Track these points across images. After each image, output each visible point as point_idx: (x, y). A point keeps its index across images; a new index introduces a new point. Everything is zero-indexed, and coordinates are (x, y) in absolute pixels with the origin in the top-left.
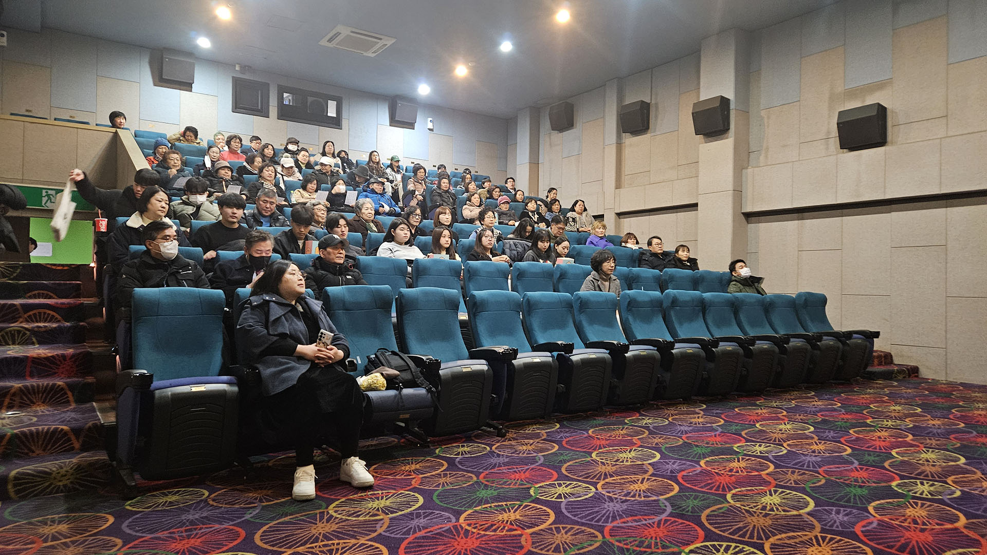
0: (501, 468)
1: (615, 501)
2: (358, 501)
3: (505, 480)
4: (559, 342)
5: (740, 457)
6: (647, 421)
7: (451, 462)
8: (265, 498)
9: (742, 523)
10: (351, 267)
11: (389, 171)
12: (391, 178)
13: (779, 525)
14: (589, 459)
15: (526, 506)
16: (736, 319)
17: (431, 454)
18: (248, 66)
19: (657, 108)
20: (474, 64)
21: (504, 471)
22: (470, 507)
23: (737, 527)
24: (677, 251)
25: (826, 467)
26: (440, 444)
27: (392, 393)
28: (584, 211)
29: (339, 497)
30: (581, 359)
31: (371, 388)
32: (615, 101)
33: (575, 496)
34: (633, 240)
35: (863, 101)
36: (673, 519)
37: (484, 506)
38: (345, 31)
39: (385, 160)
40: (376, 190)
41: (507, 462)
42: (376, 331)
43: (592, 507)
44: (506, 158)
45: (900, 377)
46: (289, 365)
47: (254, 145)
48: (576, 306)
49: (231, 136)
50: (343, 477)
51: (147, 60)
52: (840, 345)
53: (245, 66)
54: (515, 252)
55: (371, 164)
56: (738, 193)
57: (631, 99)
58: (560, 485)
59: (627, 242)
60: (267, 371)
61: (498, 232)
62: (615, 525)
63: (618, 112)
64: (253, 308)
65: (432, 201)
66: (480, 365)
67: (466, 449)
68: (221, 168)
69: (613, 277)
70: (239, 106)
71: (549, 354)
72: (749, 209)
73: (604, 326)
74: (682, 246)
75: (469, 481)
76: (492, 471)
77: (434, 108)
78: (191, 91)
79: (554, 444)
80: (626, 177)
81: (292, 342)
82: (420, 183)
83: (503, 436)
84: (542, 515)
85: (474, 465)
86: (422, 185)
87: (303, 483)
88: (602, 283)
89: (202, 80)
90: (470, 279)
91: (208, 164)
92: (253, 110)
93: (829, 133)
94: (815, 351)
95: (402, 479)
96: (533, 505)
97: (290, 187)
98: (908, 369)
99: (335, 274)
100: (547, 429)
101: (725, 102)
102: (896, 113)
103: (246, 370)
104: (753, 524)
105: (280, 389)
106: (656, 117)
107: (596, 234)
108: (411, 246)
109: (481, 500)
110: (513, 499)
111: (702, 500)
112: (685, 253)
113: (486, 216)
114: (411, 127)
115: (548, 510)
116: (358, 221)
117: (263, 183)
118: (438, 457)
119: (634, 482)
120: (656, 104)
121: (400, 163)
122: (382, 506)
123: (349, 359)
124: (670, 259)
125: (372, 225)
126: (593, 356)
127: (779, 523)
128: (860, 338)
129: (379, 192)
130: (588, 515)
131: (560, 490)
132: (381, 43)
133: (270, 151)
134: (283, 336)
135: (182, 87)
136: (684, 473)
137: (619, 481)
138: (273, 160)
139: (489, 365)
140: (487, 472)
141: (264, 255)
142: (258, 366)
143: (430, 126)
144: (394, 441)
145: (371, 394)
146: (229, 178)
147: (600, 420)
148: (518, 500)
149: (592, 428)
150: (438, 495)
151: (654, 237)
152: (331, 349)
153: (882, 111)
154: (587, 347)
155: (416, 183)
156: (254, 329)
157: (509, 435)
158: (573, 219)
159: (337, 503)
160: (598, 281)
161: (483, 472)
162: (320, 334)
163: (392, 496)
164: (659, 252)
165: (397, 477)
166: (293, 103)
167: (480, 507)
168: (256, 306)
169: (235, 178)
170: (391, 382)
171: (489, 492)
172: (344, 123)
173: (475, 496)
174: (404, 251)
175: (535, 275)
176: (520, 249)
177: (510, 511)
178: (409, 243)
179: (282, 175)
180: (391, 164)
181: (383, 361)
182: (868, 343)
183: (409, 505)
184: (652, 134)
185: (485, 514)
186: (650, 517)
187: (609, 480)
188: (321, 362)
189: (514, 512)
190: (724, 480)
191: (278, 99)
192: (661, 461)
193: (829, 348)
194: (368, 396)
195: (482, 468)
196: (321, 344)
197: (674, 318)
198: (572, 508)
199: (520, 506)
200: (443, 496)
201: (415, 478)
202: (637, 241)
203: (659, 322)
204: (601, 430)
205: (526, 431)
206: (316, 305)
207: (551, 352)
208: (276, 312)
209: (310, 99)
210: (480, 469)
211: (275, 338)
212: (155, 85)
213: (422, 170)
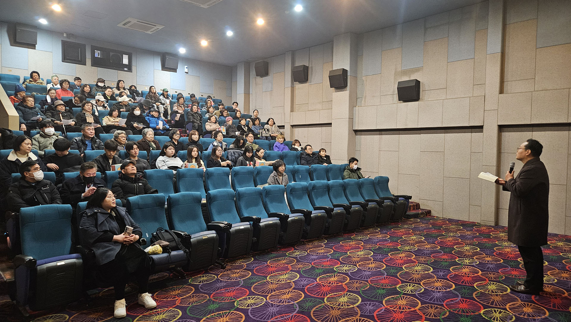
0: (221, 290)
1: (274, 306)
2: (148, 316)
3: (223, 297)
4: (254, 217)
5: (336, 274)
6: (297, 253)
7: (196, 287)
8: (99, 318)
9: (328, 314)
10: (141, 177)
11: (161, 97)
12: (163, 102)
13: (343, 314)
14: (265, 281)
15: (232, 313)
16: (344, 192)
17: (186, 283)
18: (72, 34)
19: (312, 69)
20: (211, 40)
21: (223, 291)
22: (205, 316)
23: (325, 317)
24: (320, 152)
25: (372, 278)
26: (191, 275)
27: (165, 255)
28: (274, 124)
29: (138, 315)
30: (265, 224)
31: (154, 253)
32: (290, 63)
33: (256, 305)
34: (298, 144)
35: (410, 77)
36: (298, 315)
37: (211, 315)
38: (134, 21)
39: (158, 90)
40: (155, 116)
41: (225, 286)
42: (156, 219)
43: (263, 311)
44: (231, 89)
45: (422, 216)
46: (110, 248)
47: (76, 83)
48: (264, 194)
49: (63, 80)
50: (140, 303)
51: (5, 29)
52: (393, 204)
53: (70, 34)
54: (234, 157)
55: (151, 94)
56: (351, 120)
57: (299, 63)
58: (249, 298)
59: (295, 145)
60: (98, 252)
61: (225, 143)
62: (272, 320)
63: (292, 70)
64: (88, 217)
65: (188, 118)
66: (212, 234)
67: (205, 278)
68: (58, 105)
69: (284, 174)
70: (66, 58)
71: (248, 223)
72: (356, 128)
73: (278, 203)
74: (323, 149)
75: (205, 300)
76: (217, 292)
77: (189, 60)
78: (35, 49)
79: (249, 272)
80: (296, 106)
81: (111, 234)
82: (181, 107)
83: (223, 268)
84: (239, 318)
85: (208, 289)
86: (182, 108)
87: (120, 309)
88: (278, 177)
89: (42, 42)
90: (208, 178)
91: (49, 100)
92: (75, 60)
93: (394, 91)
94: (381, 208)
95: (171, 300)
96: (235, 312)
97: (102, 115)
98: (426, 212)
99: (132, 183)
100: (247, 262)
101: (345, 71)
102: (424, 84)
103: (87, 251)
104: (333, 314)
105: (106, 262)
106: (312, 74)
107: (279, 141)
108: (175, 158)
109: (211, 311)
110: (226, 309)
111: (313, 303)
112: (324, 153)
113: (218, 135)
114: (175, 71)
115: (242, 315)
116: (145, 142)
117: (85, 113)
118: (190, 285)
119: (285, 294)
120: (312, 67)
121: (168, 93)
122: (161, 318)
123: (142, 239)
124: (316, 157)
125: (153, 143)
126: (271, 222)
127: (343, 313)
128: (403, 200)
129: (156, 116)
130: (260, 316)
131: (250, 302)
132: (156, 28)
133: (88, 89)
134: (106, 232)
135: (29, 47)
136: (308, 286)
137: (278, 294)
138: (90, 94)
139: (217, 233)
140: (214, 293)
141: (92, 176)
142: (93, 248)
143: (186, 70)
144: (167, 275)
145: (154, 257)
146: (64, 111)
147: (274, 254)
148: (228, 310)
149: (269, 259)
150: (189, 310)
151: (308, 145)
152: (132, 236)
153: (418, 83)
154: (269, 217)
155: (178, 107)
156: (89, 229)
157: (228, 267)
158: (268, 129)
159: (138, 318)
160: (277, 176)
161: (212, 293)
162: (126, 228)
163: (166, 312)
164: (310, 153)
165: (168, 300)
166: (101, 56)
167: (209, 316)
168: (90, 215)
169: (67, 111)
170: (165, 249)
171: (215, 305)
172: (134, 68)
173: (208, 309)
174: (171, 161)
175: (244, 173)
176: (237, 155)
177: (224, 317)
178: (175, 156)
179: (96, 106)
180: (163, 93)
181: (160, 236)
182: (406, 202)
183: (175, 317)
184: (310, 84)
185: (212, 319)
186: (288, 314)
187: (273, 293)
188: (127, 243)
189: (226, 317)
190: (325, 289)
191: (91, 54)
192: (299, 279)
193: (388, 206)
194: (152, 257)
195: (212, 290)
196: (127, 234)
197: (313, 196)
198: (254, 312)
199: (229, 313)
200: (192, 310)
201: (178, 299)
202: (300, 144)
203: (306, 198)
204: (274, 261)
205: (236, 264)
206: (123, 211)
207: (249, 222)
208: (101, 218)
209: (111, 54)
210: (211, 291)
211: (102, 233)
212: (11, 45)
213: (182, 99)
